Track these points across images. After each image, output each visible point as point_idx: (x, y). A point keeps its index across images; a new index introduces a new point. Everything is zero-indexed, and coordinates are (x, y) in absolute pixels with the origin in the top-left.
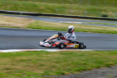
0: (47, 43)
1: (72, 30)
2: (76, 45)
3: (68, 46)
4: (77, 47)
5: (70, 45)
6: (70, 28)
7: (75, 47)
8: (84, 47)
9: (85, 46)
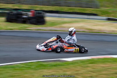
0: (43, 47)
1: (72, 33)
2: (76, 49)
3: (66, 50)
4: (77, 51)
5: (68, 49)
6: (70, 31)
7: (74, 51)
8: (85, 51)
9: (87, 50)
